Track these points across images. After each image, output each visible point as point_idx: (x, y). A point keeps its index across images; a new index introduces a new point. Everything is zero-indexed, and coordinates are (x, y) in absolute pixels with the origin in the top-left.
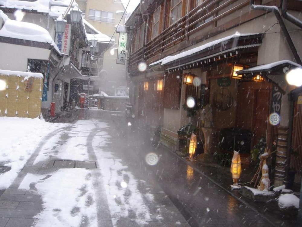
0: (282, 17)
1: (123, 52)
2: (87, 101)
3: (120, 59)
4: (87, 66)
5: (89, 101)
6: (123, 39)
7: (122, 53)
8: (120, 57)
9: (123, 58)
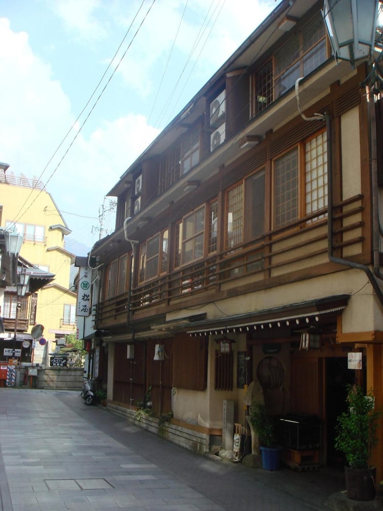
0: (375, 277)
1: (86, 298)
2: (12, 375)
3: (82, 308)
4: (10, 317)
5: (14, 374)
6: (86, 276)
7: (84, 298)
8: (81, 305)
9: (86, 306)
